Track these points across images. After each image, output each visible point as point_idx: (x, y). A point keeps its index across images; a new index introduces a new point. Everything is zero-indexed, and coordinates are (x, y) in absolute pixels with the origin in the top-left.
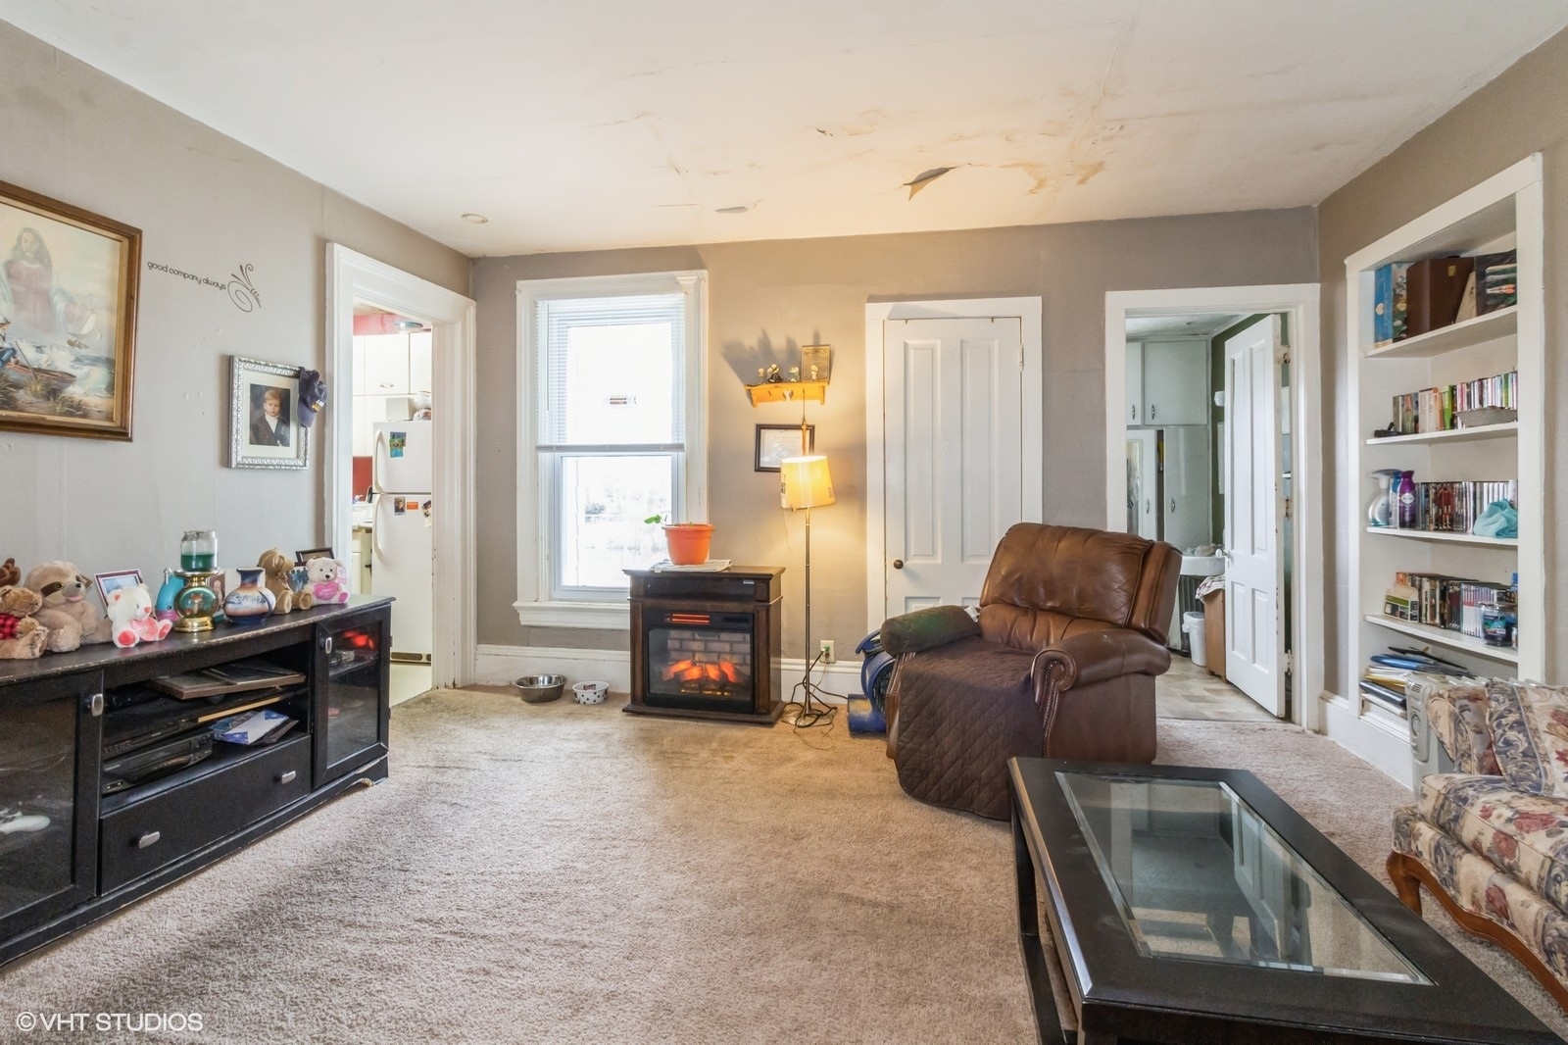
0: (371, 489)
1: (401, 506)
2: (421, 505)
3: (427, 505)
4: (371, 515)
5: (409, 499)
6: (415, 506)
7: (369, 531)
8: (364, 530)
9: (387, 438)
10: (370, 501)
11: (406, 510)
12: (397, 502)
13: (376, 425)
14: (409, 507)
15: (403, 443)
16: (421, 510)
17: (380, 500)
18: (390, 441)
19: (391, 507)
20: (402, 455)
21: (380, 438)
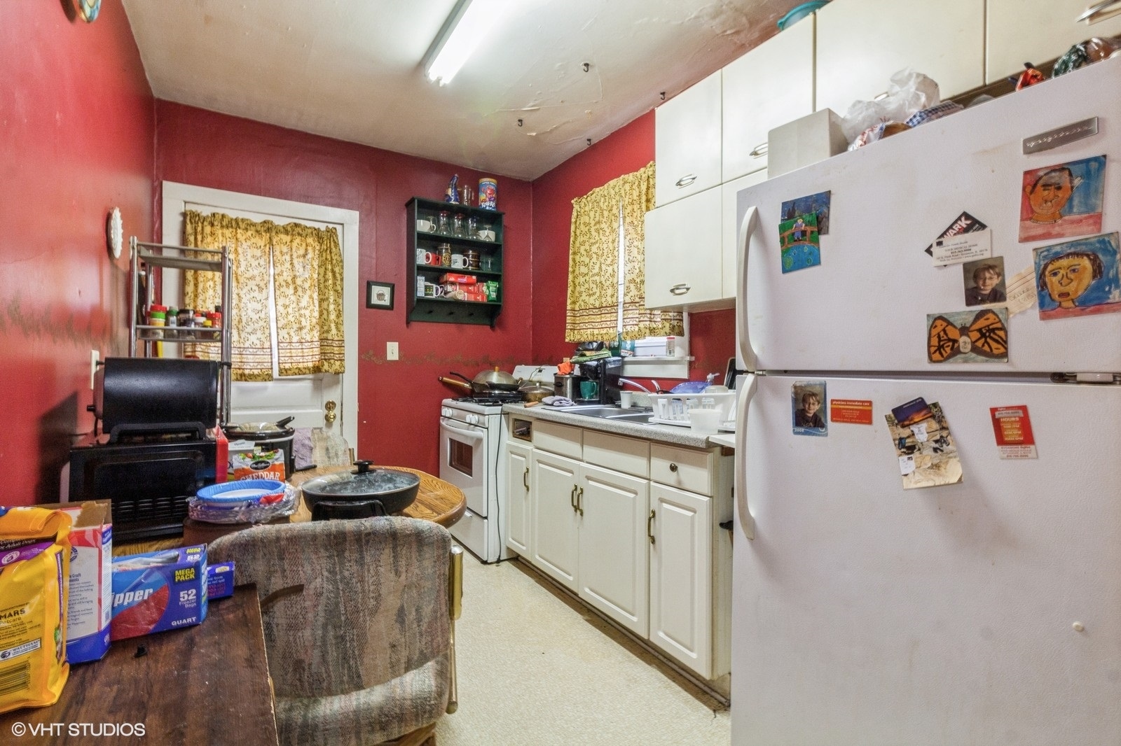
0: (733, 362)
1: (814, 408)
2: (881, 412)
3: (904, 415)
4: (733, 419)
5: (838, 390)
6: (862, 414)
7: (728, 452)
8: (718, 450)
9: (772, 221)
10: (731, 385)
11: (830, 424)
12: (802, 398)
13: (744, 197)
14: (839, 416)
15: (821, 224)
16: (881, 432)
17: (754, 389)
18: (782, 228)
19: (783, 411)
20: (817, 262)
21: (756, 225)
